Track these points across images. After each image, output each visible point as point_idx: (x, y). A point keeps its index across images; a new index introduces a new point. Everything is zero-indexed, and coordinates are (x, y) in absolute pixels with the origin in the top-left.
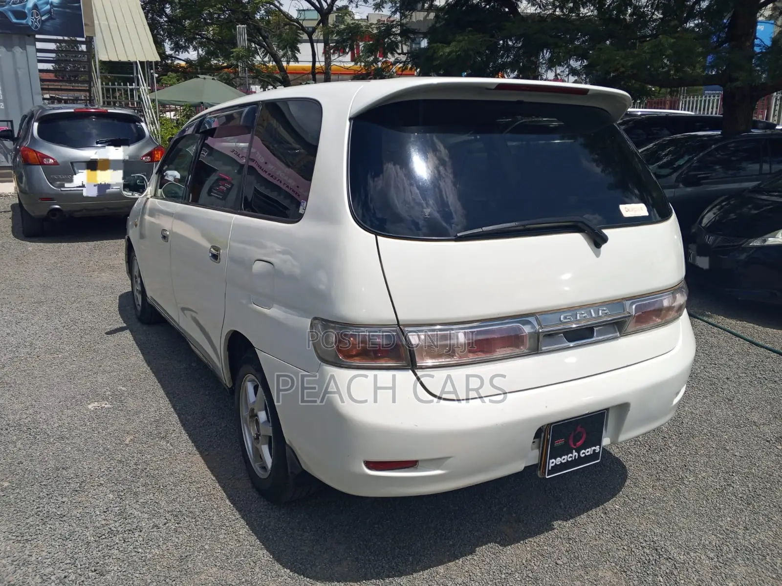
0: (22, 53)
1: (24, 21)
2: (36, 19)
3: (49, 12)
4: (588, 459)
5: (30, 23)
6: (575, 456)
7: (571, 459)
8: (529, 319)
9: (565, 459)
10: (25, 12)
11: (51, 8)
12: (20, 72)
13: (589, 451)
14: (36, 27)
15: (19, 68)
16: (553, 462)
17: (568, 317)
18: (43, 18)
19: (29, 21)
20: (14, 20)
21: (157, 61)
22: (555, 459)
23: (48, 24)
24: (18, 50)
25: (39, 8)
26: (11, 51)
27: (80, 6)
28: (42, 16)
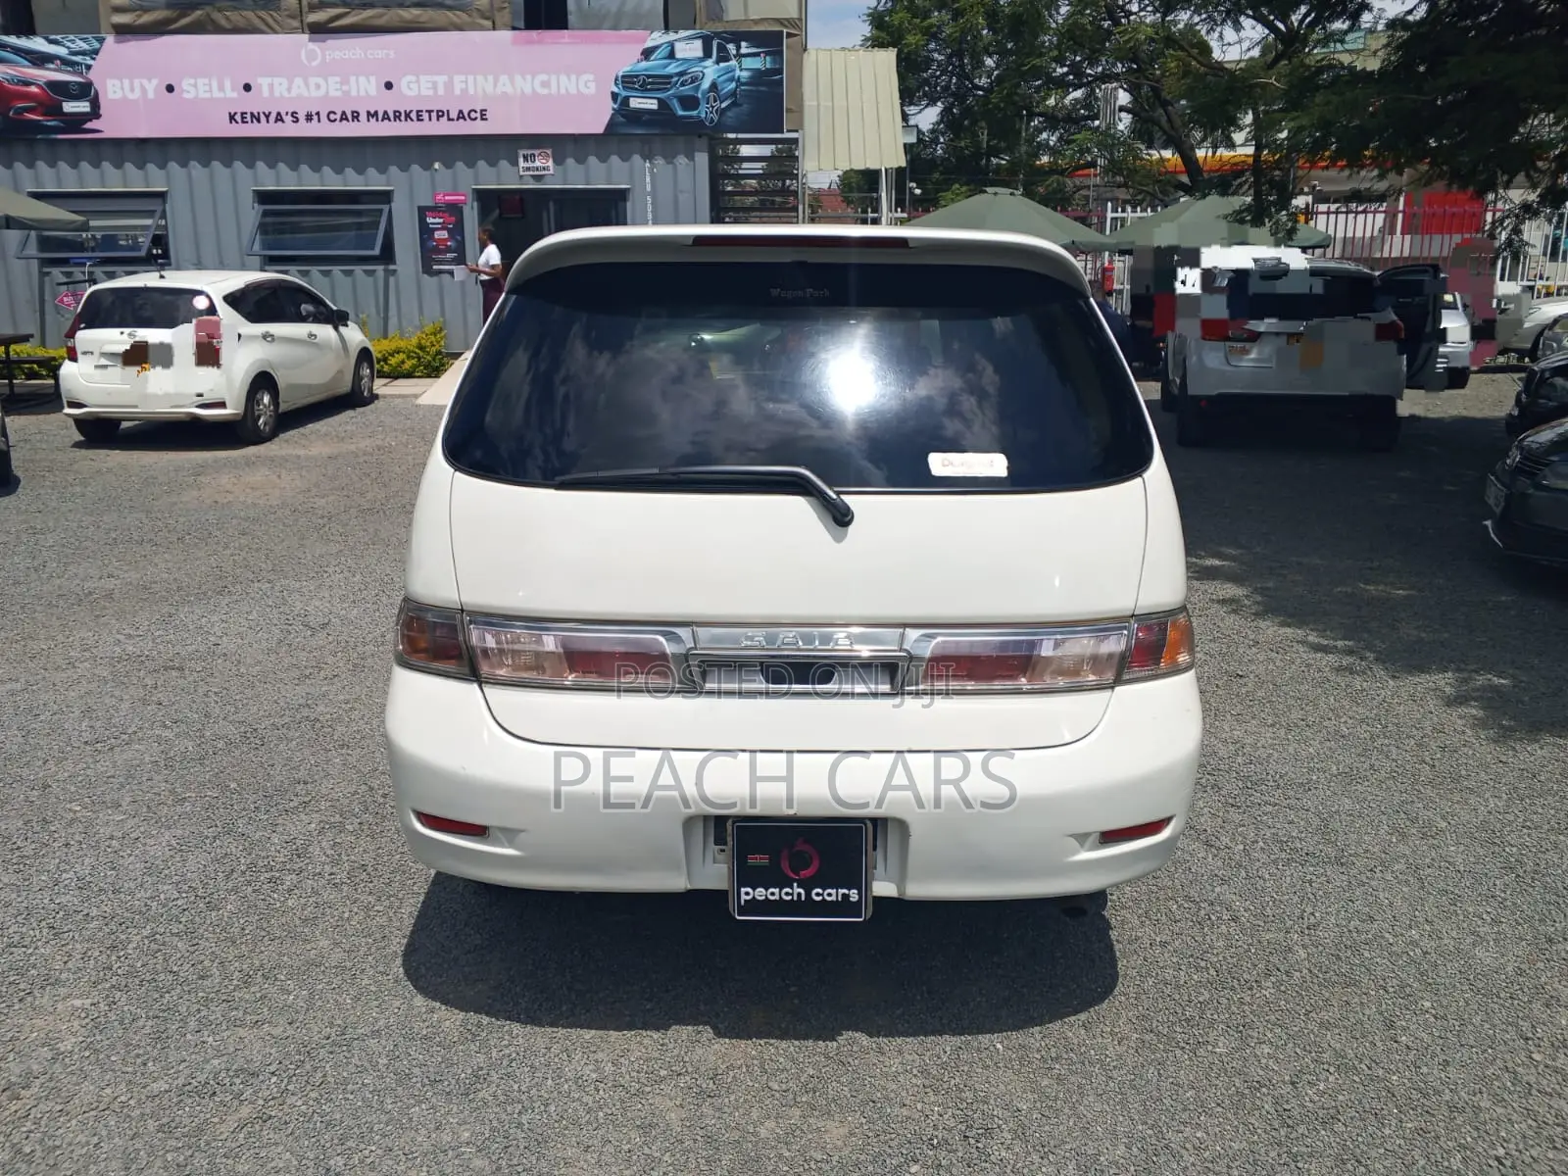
0: (687, 164)
1: (694, 113)
2: (713, 107)
3: (733, 94)
4: (825, 908)
5: (703, 115)
6: (799, 894)
7: (790, 898)
8: (678, 631)
9: (774, 893)
10: (697, 98)
11: (737, 87)
12: (682, 198)
13: (832, 895)
14: (712, 120)
15: (681, 192)
16: (747, 893)
17: (756, 639)
18: (724, 105)
19: (702, 112)
20: (681, 113)
21: (900, 168)
22: (754, 890)
23: (729, 114)
24: (682, 160)
25: (719, 88)
26: (672, 163)
27: (782, 78)
28: (721, 103)
